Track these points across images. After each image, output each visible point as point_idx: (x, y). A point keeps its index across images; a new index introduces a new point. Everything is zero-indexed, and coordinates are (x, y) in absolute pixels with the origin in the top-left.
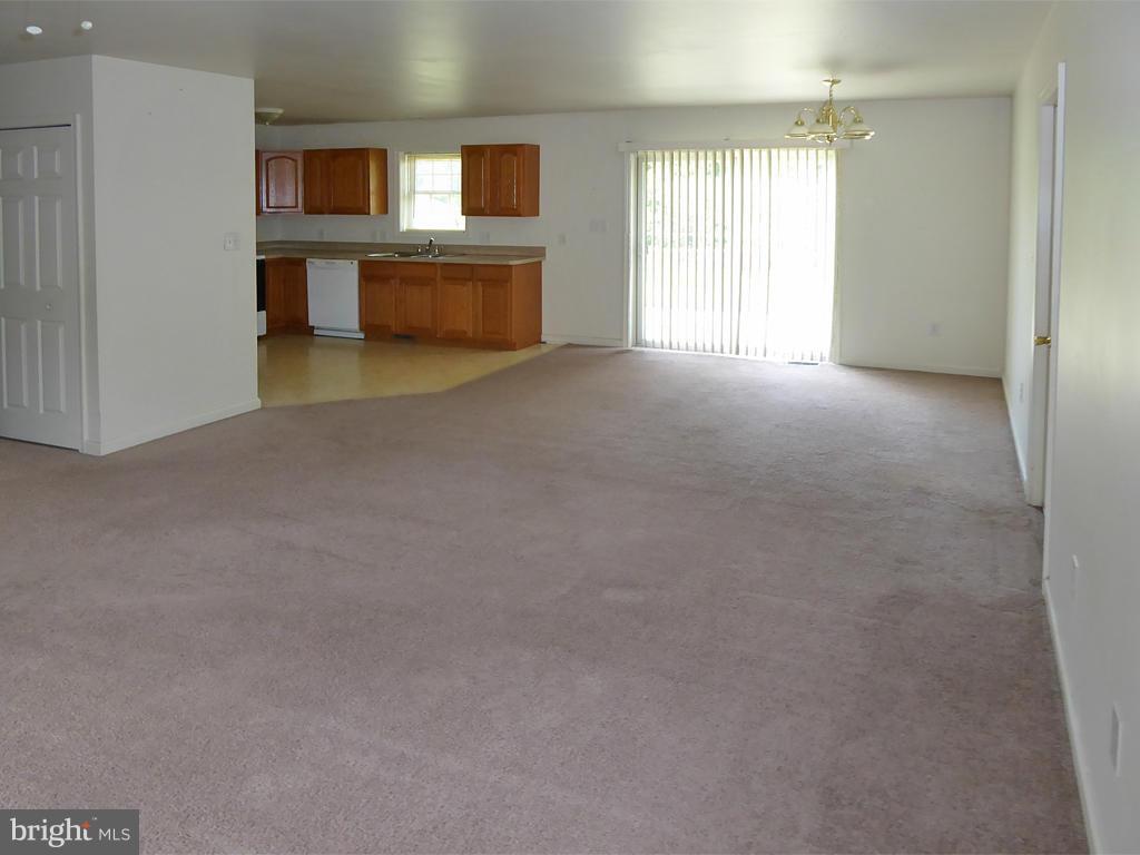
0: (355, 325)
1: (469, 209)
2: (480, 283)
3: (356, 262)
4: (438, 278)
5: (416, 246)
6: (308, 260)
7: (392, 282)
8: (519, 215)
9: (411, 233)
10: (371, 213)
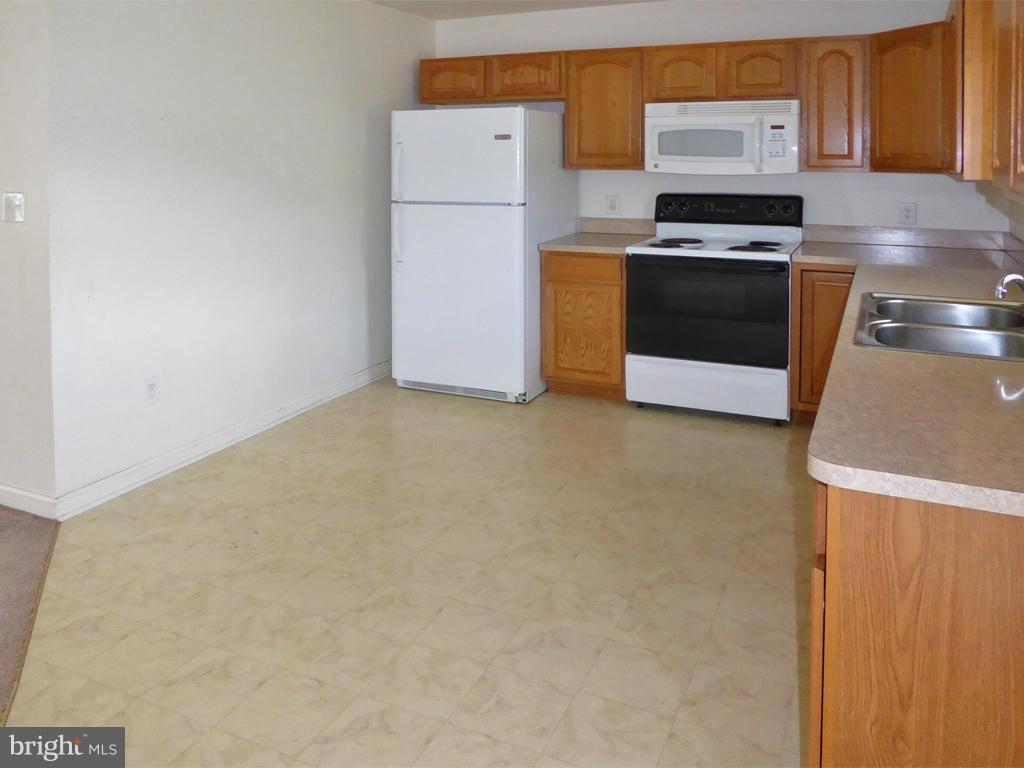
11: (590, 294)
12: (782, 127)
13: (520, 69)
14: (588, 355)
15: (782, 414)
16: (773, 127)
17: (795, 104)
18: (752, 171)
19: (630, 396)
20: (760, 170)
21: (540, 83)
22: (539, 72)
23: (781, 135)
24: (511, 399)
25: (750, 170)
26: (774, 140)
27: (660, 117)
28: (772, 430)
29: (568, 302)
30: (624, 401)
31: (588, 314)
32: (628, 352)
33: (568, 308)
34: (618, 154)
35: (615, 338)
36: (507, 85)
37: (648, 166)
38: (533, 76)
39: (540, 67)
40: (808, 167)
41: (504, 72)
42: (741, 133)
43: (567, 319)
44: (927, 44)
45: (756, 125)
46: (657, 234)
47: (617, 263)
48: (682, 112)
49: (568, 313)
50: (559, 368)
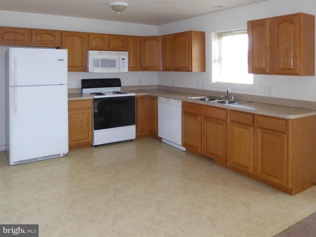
1: (255, 69)
2: (259, 130)
3: (180, 102)
4: (228, 120)
5: (219, 93)
6: (159, 97)
7: (199, 117)
8: (296, 74)
9: (218, 84)
10: (193, 71)
11: (82, 113)
12: (124, 59)
13: (44, 35)
14: (81, 134)
15: (134, 138)
16: (123, 59)
17: (127, 53)
20: (120, 71)
21: (51, 41)
22: (51, 37)
23: (124, 61)
24: (62, 155)
25: (117, 71)
27: (94, 56)
29: (75, 117)
30: (92, 146)
31: (81, 120)
32: (95, 129)
33: (75, 119)
34: (79, 67)
35: (90, 126)
36: (38, 40)
37: (90, 70)
38: (49, 38)
39: (51, 35)
40: (129, 70)
41: (37, 35)
42: (115, 61)
43: (75, 123)
44: (158, 41)
45: (119, 58)
46: (83, 92)
47: (90, 102)
48: (100, 54)
49: (75, 121)
50: (72, 141)
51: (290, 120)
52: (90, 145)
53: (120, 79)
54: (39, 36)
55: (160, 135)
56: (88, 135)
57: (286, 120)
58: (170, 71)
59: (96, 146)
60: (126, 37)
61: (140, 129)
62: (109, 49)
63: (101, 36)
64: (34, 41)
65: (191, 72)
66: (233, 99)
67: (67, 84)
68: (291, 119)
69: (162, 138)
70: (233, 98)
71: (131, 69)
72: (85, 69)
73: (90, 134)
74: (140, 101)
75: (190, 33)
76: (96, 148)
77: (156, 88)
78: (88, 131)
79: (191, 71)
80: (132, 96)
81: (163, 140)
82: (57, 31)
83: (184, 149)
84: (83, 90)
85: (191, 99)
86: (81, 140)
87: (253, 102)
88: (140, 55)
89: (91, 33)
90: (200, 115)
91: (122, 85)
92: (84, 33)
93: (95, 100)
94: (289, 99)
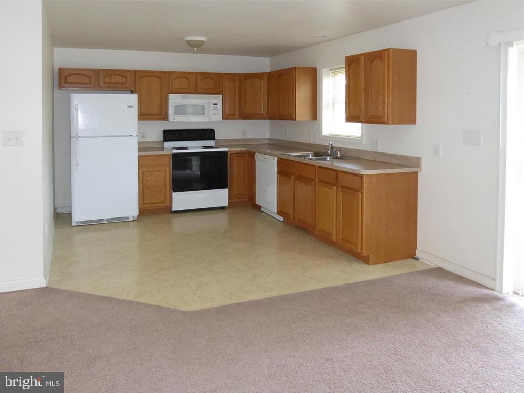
0: (276, 212)
1: (352, 117)
2: (341, 190)
3: (276, 159)
6: (257, 154)
7: (292, 177)
10: (297, 120)
11: (157, 171)
12: (217, 104)
13: (113, 76)
14: (156, 196)
15: (226, 204)
16: (214, 104)
17: (221, 96)
18: (208, 120)
19: (175, 208)
20: (210, 120)
21: (123, 83)
22: (122, 79)
23: (217, 107)
24: (131, 219)
25: (207, 120)
26: (215, 109)
27: (175, 100)
28: (222, 211)
29: (148, 176)
30: (171, 211)
31: (157, 179)
32: (174, 192)
33: (149, 178)
34: (156, 115)
35: (168, 187)
36: (107, 83)
37: (171, 118)
38: (120, 80)
39: (123, 76)
40: (223, 118)
41: (105, 77)
42: (204, 106)
43: (148, 183)
44: (262, 79)
45: (209, 103)
46: (164, 146)
47: (168, 157)
48: (183, 98)
49: (149, 180)
50: (144, 204)
51: (364, 176)
52: (169, 210)
53: (214, 129)
54: (108, 77)
55: (258, 202)
56: (165, 197)
57: (361, 176)
58: (275, 119)
59: (176, 212)
60: (219, 75)
61: (235, 194)
62: (196, 91)
63: (184, 75)
64: (102, 84)
65: (294, 121)
66: (339, 156)
67: (137, 135)
68: (367, 175)
69: (261, 206)
70: (339, 153)
71: (225, 117)
72: (164, 116)
73: (168, 197)
74: (235, 158)
75: (294, 70)
76: (175, 215)
77: (267, 142)
78: (165, 193)
79: (295, 119)
80: (224, 152)
81: (262, 209)
82: (129, 71)
83: (282, 219)
84: (165, 143)
85: (289, 155)
86: (156, 203)
87: (359, 159)
88: (240, 98)
89: (172, 72)
90: (293, 174)
91: (216, 138)
92: (164, 72)
93: (174, 155)
94: (393, 154)
